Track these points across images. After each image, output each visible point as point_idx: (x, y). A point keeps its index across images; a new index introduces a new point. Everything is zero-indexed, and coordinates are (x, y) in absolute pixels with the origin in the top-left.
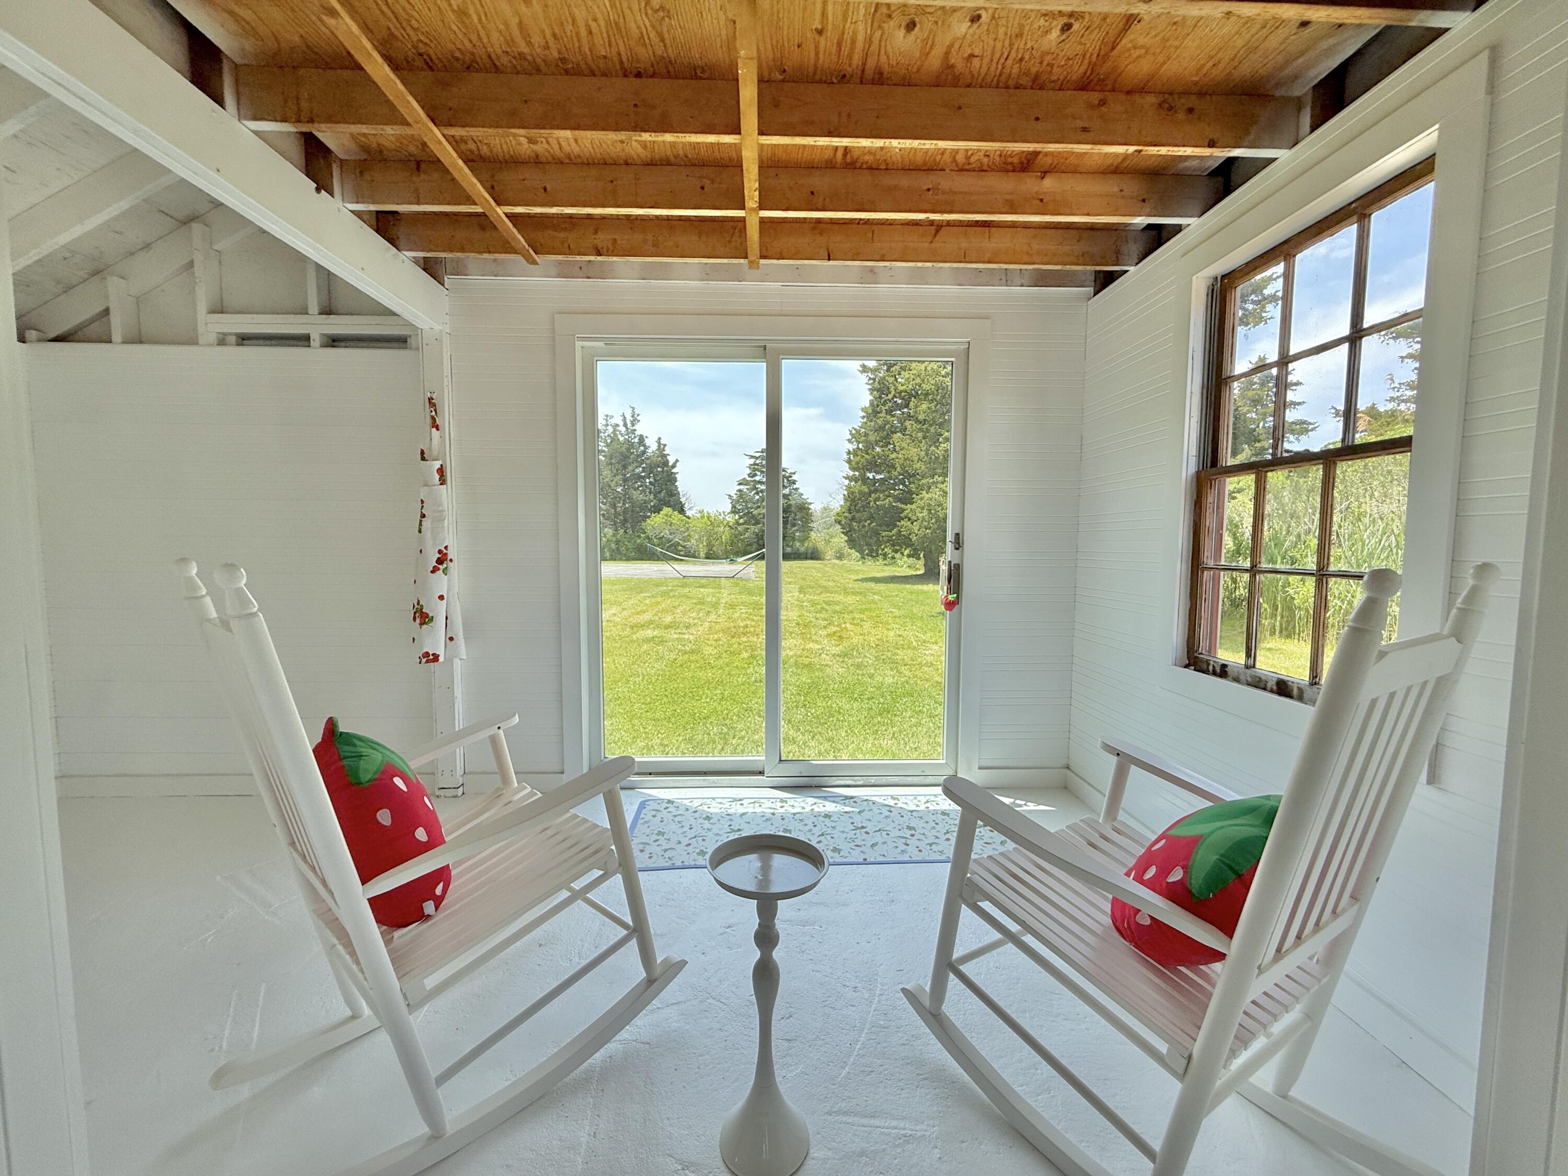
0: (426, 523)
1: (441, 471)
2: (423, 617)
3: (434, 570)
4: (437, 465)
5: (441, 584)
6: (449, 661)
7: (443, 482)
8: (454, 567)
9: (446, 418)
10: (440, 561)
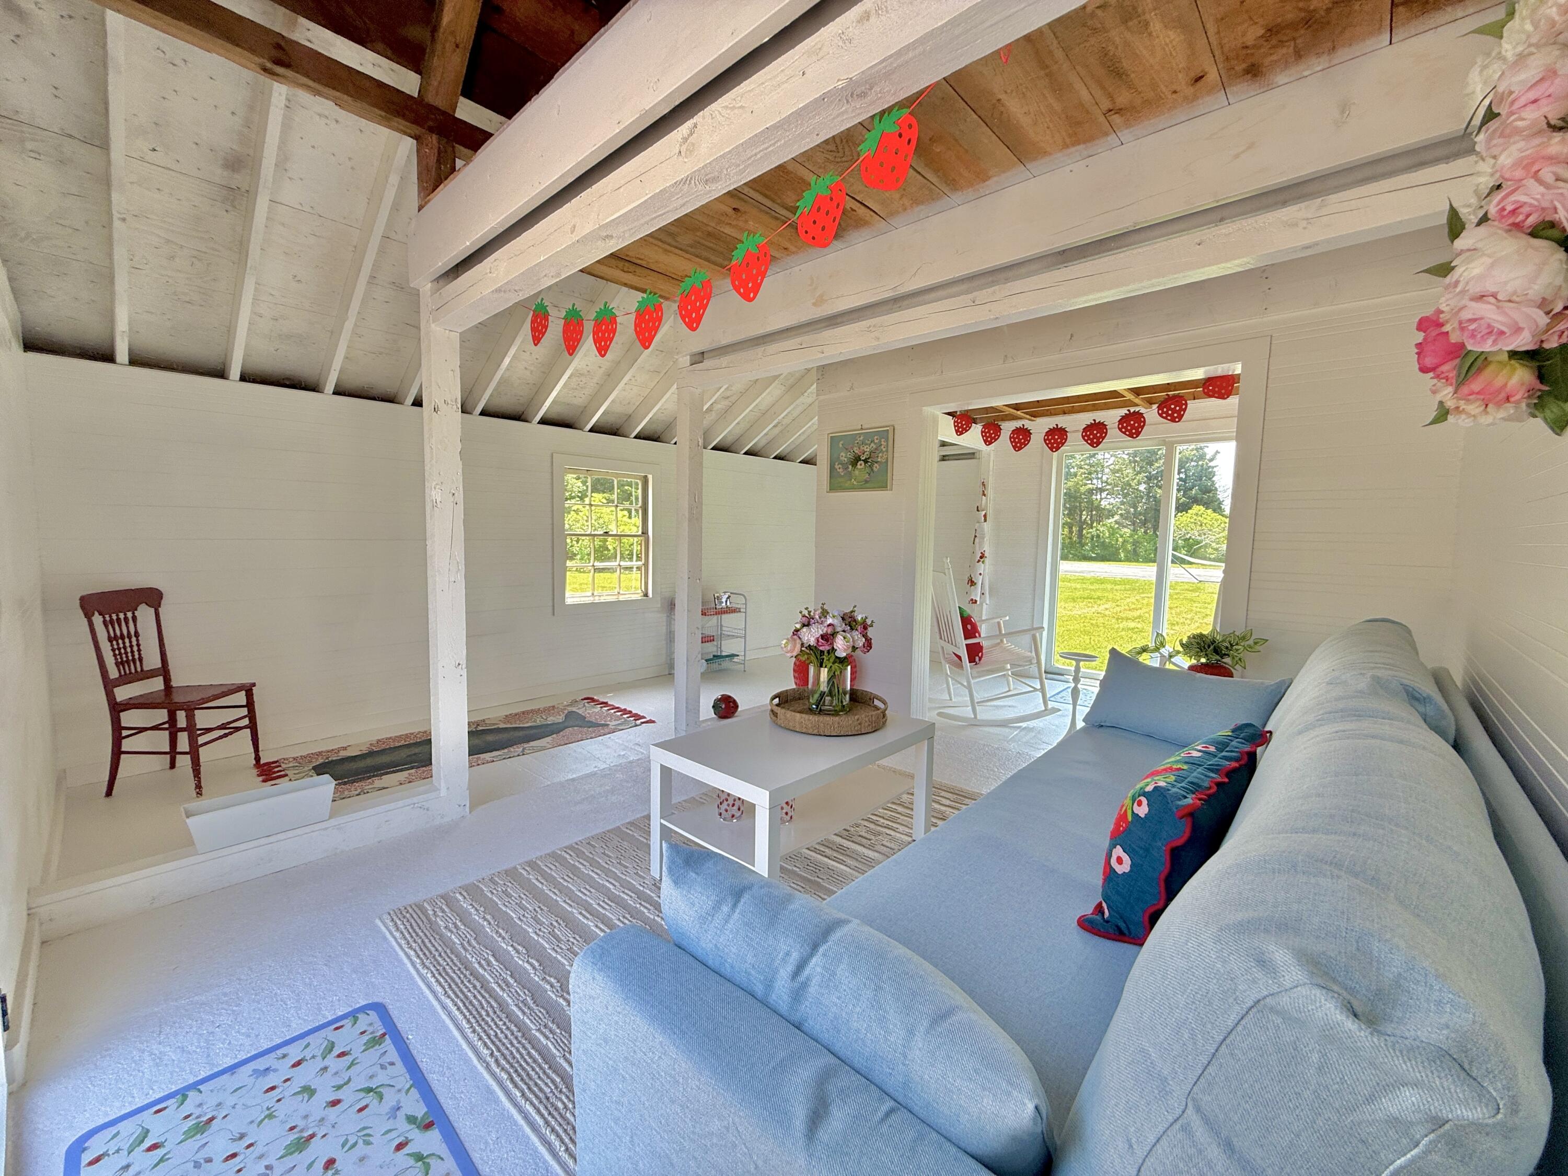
0: (977, 540)
1: (985, 516)
2: (972, 583)
3: (979, 561)
4: (983, 513)
5: (981, 567)
6: (981, 604)
7: (985, 520)
8: (987, 560)
9: (990, 491)
10: (981, 557)
